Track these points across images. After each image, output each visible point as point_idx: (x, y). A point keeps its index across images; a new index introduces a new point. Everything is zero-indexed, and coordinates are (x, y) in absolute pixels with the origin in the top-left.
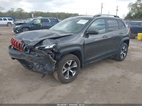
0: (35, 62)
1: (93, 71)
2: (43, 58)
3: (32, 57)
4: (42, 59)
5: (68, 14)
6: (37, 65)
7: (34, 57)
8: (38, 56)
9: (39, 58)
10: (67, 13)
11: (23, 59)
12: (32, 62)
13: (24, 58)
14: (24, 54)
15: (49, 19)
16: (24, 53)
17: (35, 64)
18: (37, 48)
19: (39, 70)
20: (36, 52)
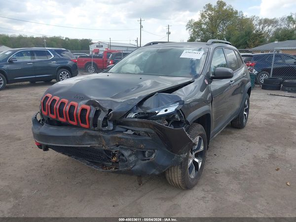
0: (126, 149)
1: (215, 155)
2: (148, 138)
3: (120, 138)
4: (145, 140)
5: (67, 40)
6: (130, 156)
7: (127, 139)
8: (134, 134)
9: (139, 138)
10: (66, 38)
11: (89, 146)
12: (118, 150)
13: (93, 142)
14: (93, 134)
15: (50, 50)
16: (94, 132)
17: (126, 153)
18: (132, 115)
19: (137, 167)
20: (130, 126)
